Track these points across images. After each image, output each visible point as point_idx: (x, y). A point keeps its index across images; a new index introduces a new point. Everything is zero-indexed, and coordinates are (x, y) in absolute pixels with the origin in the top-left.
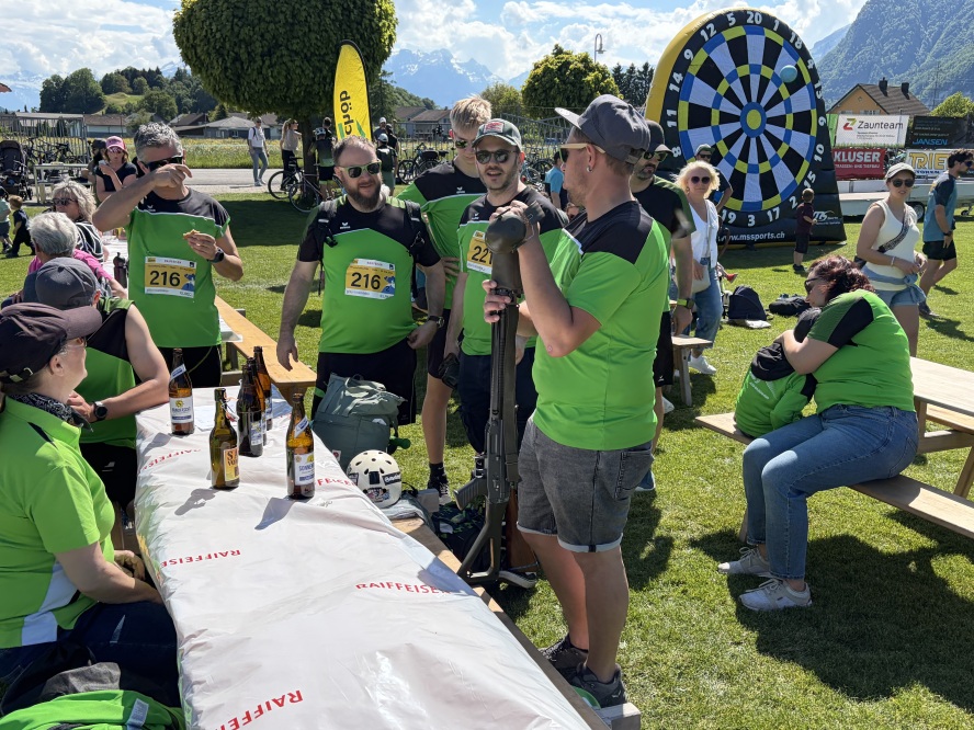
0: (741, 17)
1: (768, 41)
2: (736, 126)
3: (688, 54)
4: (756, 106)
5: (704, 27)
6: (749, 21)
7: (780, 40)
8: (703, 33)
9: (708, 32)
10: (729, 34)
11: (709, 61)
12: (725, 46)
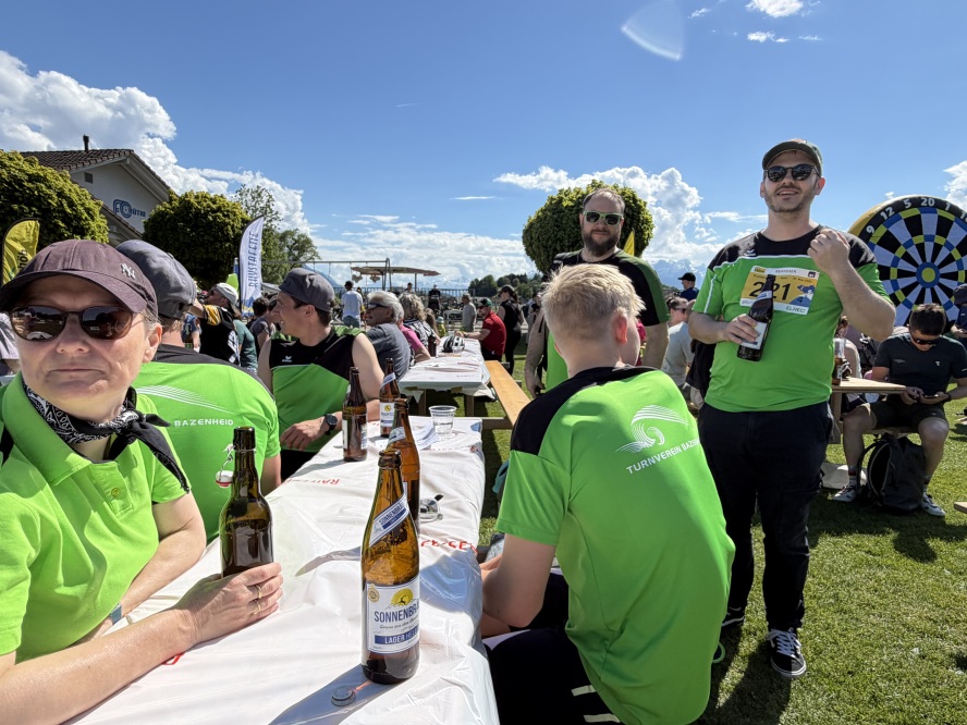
0: (916, 202)
1: (941, 218)
3: (870, 229)
4: (931, 265)
6: (923, 204)
7: (951, 217)
11: (888, 233)
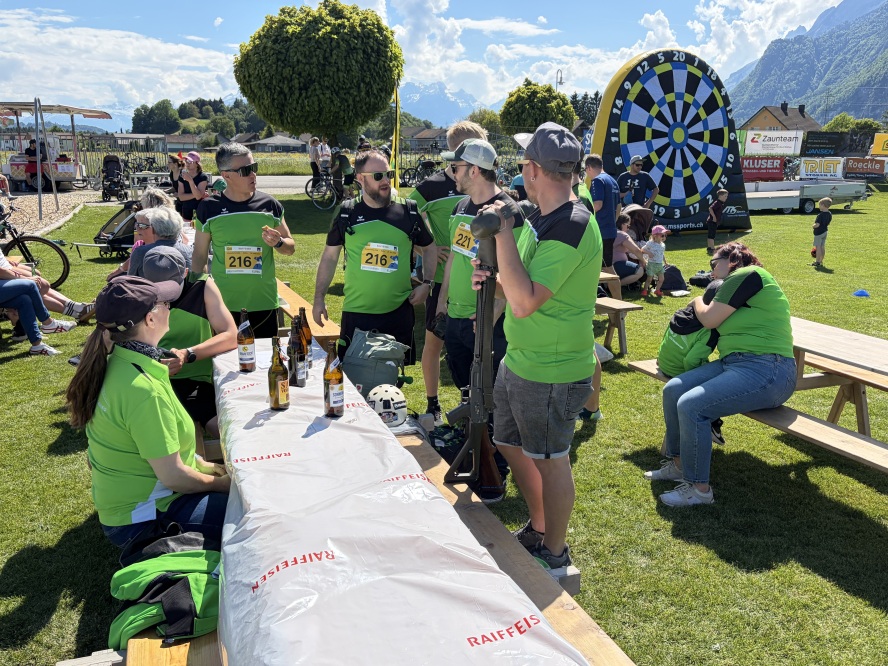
0: (669, 56)
1: (690, 75)
2: (665, 141)
3: (627, 85)
4: (681, 125)
5: (639, 64)
6: (675, 59)
7: (699, 73)
8: (639, 69)
9: (643, 68)
10: (659, 70)
11: (643, 90)
12: (656, 79)
